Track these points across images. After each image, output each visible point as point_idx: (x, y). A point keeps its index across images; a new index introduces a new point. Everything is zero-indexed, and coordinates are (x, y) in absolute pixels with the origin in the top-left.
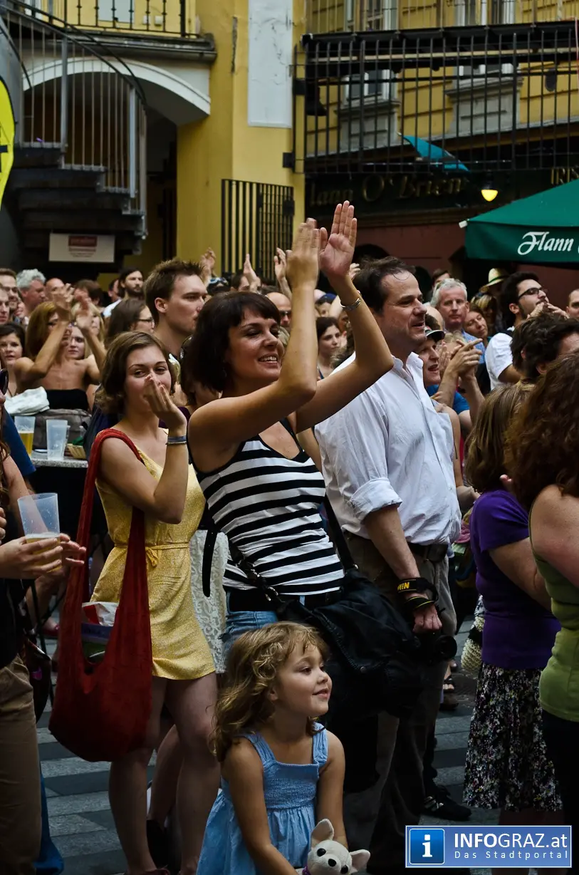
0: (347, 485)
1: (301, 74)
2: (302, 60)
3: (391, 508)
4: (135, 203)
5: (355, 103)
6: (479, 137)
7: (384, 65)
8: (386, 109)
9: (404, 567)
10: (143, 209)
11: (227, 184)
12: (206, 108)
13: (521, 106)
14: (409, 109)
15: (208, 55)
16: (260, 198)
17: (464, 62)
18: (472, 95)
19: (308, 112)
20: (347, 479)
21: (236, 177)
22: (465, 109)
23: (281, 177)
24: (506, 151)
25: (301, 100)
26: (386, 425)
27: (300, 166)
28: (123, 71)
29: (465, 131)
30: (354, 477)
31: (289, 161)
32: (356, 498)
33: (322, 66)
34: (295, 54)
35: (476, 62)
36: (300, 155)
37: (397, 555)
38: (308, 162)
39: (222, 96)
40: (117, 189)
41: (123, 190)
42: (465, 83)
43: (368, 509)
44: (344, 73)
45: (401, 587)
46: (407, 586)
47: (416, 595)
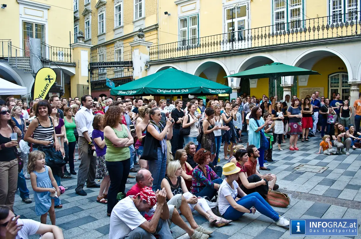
0: (80, 128)
1: (89, 68)
2: (89, 66)
3: (87, 131)
4: (62, 87)
5: (100, 73)
6: (118, 78)
7: (102, 67)
8: (105, 74)
9: (89, 140)
10: (64, 89)
11: (78, 85)
12: (75, 73)
13: (124, 73)
14: (108, 74)
15: (75, 65)
16: (83, 87)
17: (116, 67)
18: (117, 72)
19: (91, 74)
20: (80, 127)
21: (80, 83)
22: (116, 74)
23: (87, 84)
24: (120, 80)
25: (89, 72)
26: (86, 119)
27: (90, 82)
28: (60, 68)
29: (116, 77)
30: (81, 127)
31: (88, 81)
32: (81, 130)
33: (93, 67)
34: (88, 65)
36: (90, 80)
37: (88, 138)
39: (77, 71)
40: (59, 86)
41: (60, 86)
42: (116, 70)
43: (83, 132)
44: (96, 68)
45: (89, 143)
46: (90, 143)
47: (92, 144)
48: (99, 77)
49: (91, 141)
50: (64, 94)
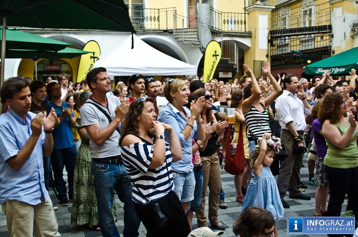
0: (282, 118)
1: (270, 38)
2: (270, 36)
3: (292, 122)
4: (236, 65)
5: (281, 44)
6: (307, 50)
7: (286, 36)
8: (287, 45)
9: (296, 134)
10: (238, 67)
11: (254, 61)
12: (250, 46)
13: (316, 43)
14: (292, 45)
15: (250, 35)
16: (261, 64)
17: (303, 34)
18: (305, 41)
19: (271, 46)
20: (282, 117)
21: (256, 60)
22: (304, 44)
23: (265, 59)
24: (313, 53)
25: (269, 44)
26: (289, 105)
27: (269, 57)
28: (234, 39)
29: (304, 49)
30: (284, 116)
31: (267, 56)
32: (284, 120)
33: (274, 37)
34: (268, 34)
35: (306, 34)
36: (269, 55)
37: (294, 131)
38: (271, 56)
39: (254, 44)
40: (232, 63)
41: (234, 63)
42: (304, 39)
43: (287, 122)
44: (278, 38)
45: (295, 138)
46: (297, 137)
47: (298, 139)
48: (277, 49)
49: (298, 135)
50: (237, 74)
